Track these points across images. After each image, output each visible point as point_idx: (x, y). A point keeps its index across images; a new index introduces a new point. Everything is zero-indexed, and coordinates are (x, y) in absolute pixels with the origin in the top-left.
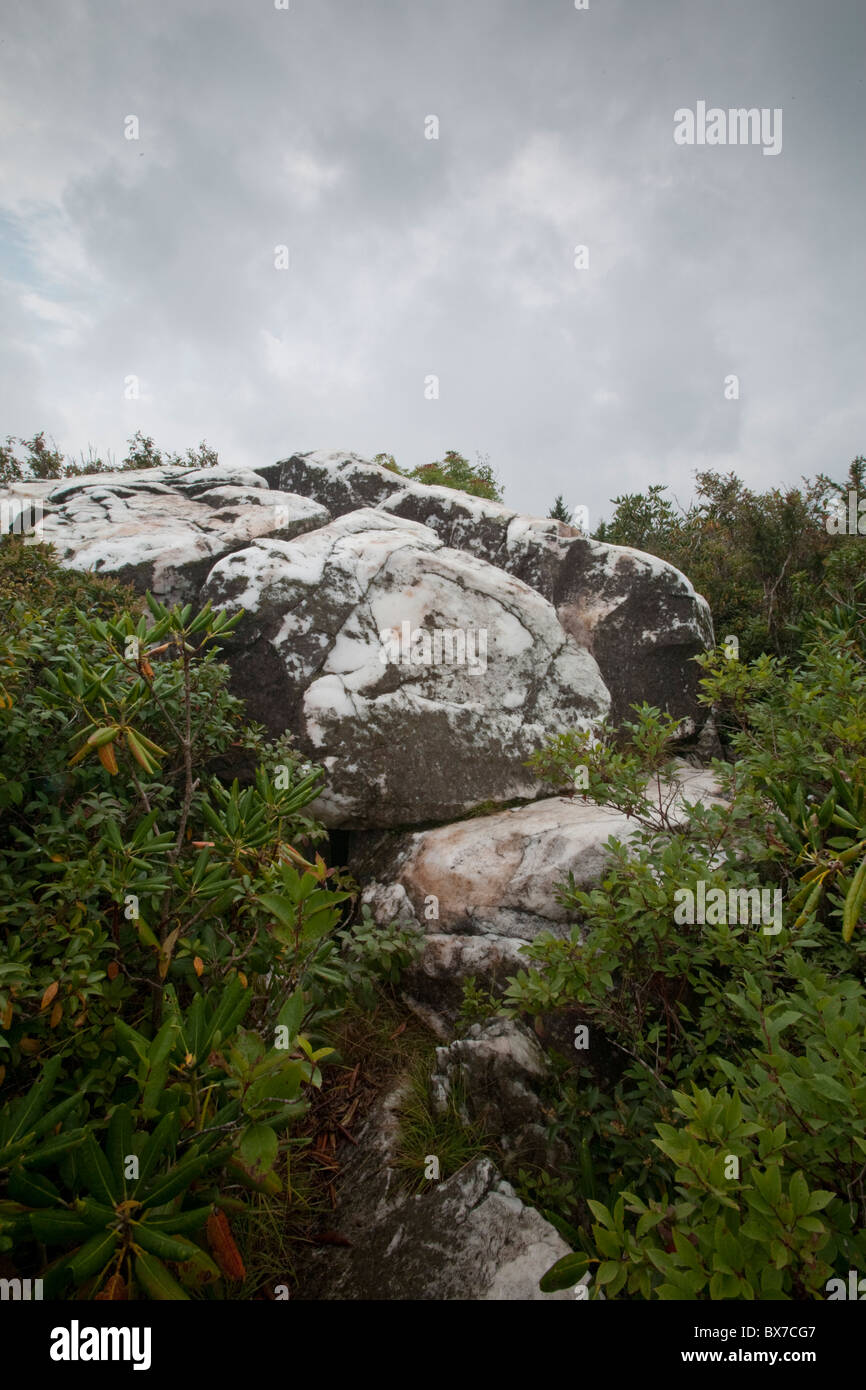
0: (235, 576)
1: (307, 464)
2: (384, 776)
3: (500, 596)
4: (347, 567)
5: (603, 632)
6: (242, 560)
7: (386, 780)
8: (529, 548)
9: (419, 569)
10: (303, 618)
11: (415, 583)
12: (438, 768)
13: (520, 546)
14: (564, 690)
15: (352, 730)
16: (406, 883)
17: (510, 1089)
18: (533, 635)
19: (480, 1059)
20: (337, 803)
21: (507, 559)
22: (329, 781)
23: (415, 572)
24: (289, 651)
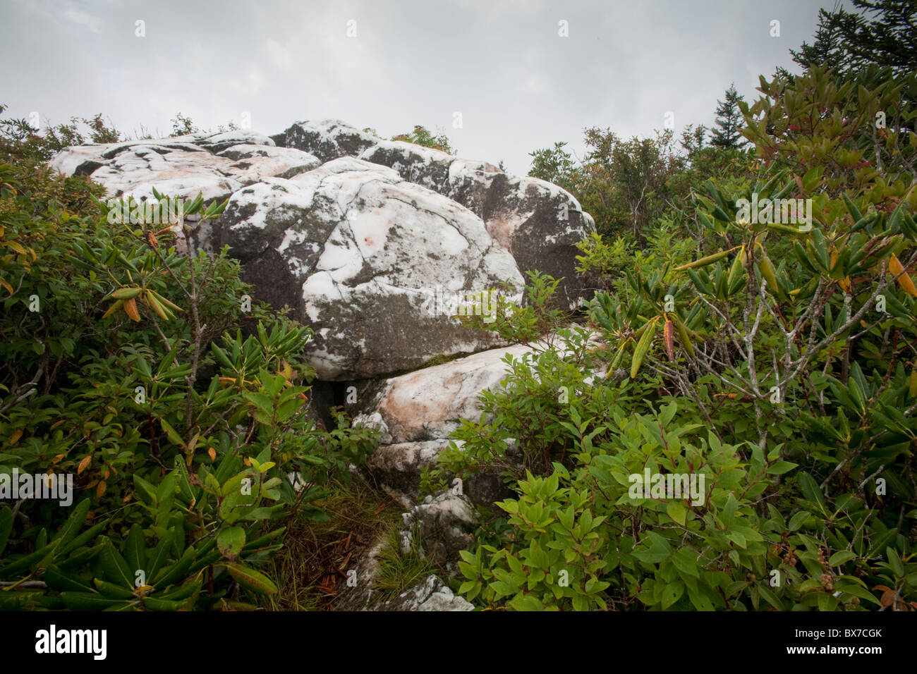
0: (247, 204)
1: (305, 130)
2: (364, 340)
3: (443, 214)
4: (330, 196)
5: (518, 237)
6: (252, 192)
7: (365, 343)
8: (465, 181)
9: (384, 195)
10: (299, 232)
11: (381, 205)
12: (403, 334)
13: (458, 179)
14: (490, 278)
15: (339, 309)
16: (382, 412)
17: (451, 533)
18: (468, 240)
19: (430, 515)
20: (331, 360)
21: (450, 190)
22: (324, 345)
23: (381, 198)
24: (290, 256)
